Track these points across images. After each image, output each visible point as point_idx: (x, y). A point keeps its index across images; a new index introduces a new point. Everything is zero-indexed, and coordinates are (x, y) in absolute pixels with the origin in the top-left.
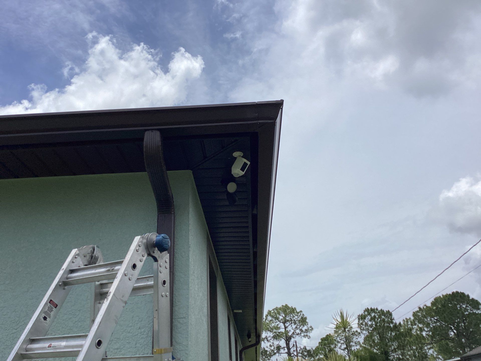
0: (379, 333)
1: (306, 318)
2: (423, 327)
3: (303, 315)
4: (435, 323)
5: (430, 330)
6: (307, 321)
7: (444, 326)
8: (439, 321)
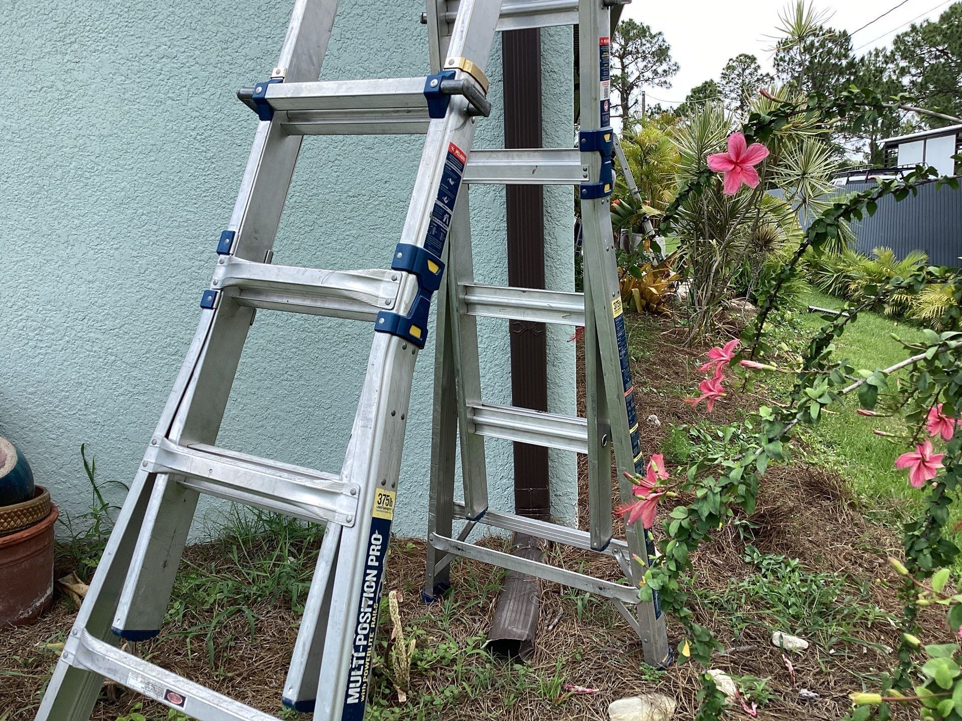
1: (668, 48)
2: (909, 67)
3: (664, 41)
4: (937, 57)
5: (921, 72)
6: (670, 53)
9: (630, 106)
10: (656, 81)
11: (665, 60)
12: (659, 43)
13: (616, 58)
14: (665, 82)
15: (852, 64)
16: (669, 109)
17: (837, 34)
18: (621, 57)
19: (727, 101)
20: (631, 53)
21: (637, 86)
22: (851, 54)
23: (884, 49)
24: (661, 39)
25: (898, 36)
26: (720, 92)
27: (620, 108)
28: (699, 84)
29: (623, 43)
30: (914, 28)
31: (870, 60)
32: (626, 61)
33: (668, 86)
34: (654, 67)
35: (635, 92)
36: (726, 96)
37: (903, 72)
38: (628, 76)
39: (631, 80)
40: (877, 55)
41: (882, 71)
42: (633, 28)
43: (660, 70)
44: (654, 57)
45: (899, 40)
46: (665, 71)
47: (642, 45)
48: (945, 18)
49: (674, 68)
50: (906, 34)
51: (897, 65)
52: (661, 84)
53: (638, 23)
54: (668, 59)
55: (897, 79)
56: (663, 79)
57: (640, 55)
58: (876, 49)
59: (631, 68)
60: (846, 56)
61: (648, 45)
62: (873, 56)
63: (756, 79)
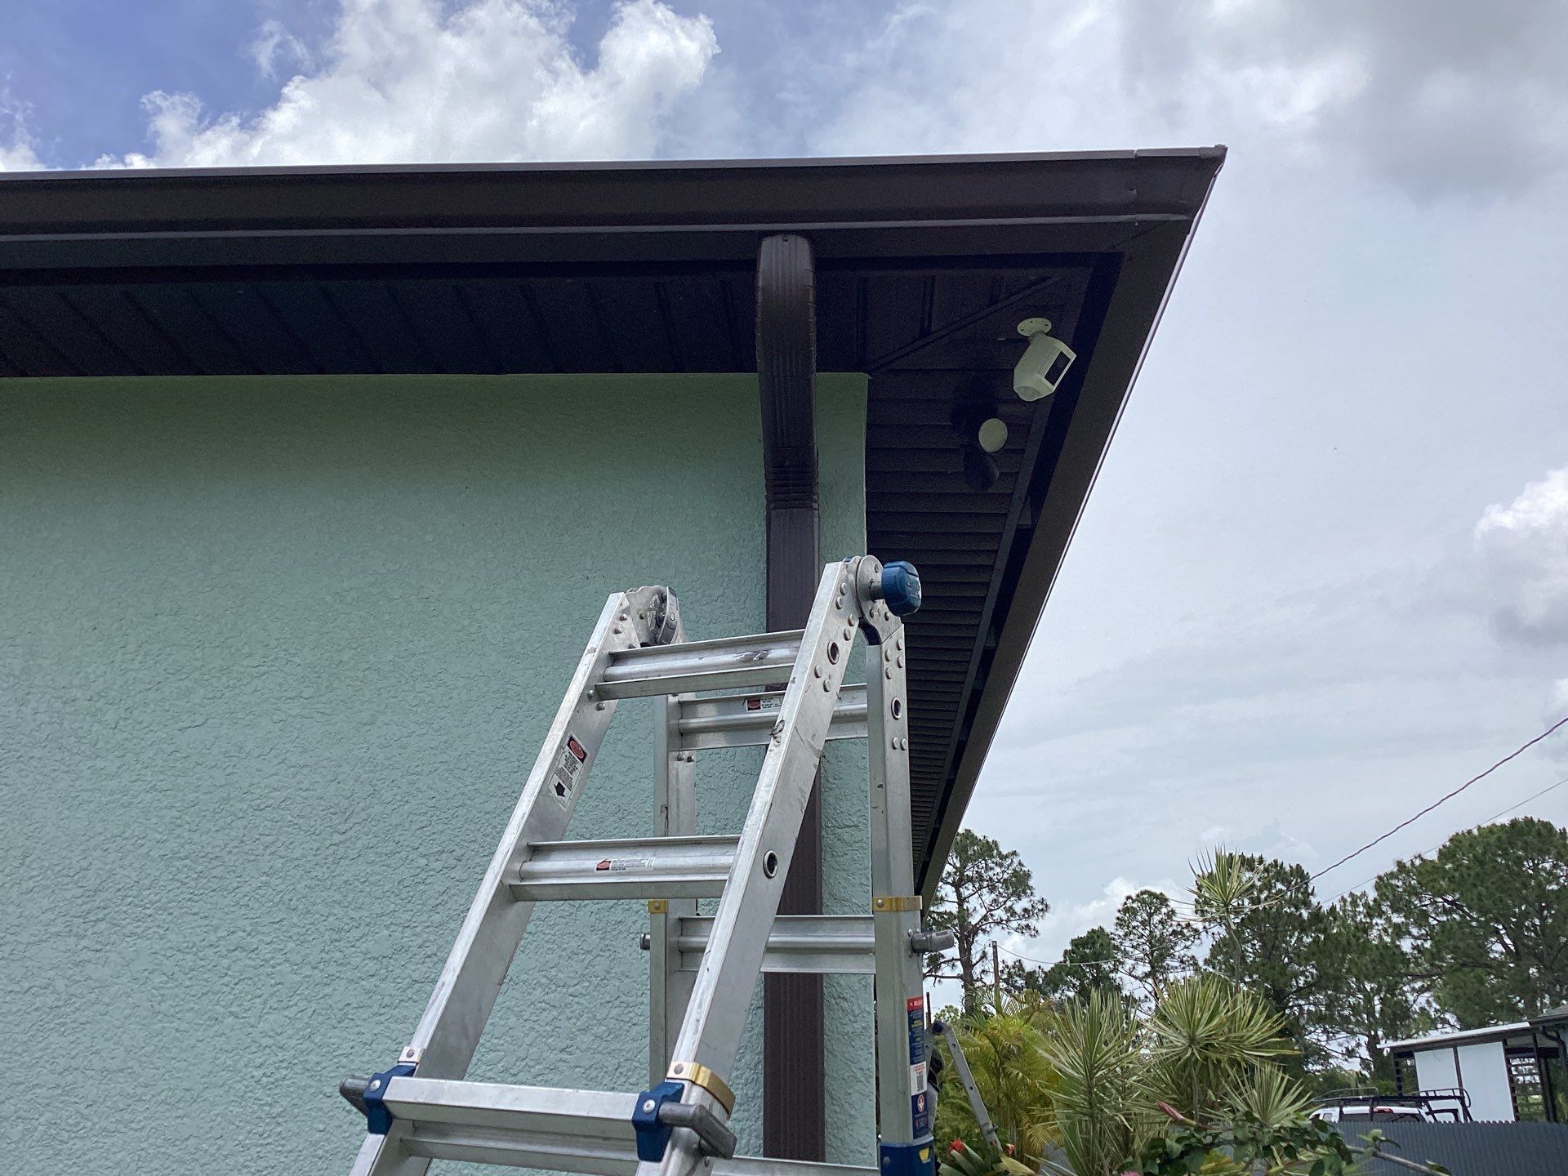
0: (1261, 937)
1: (1028, 875)
2: (1407, 925)
3: (1020, 864)
4: (1446, 912)
5: (1427, 934)
6: (1031, 883)
7: (1474, 924)
8: (1460, 908)
9: (974, 961)
10: (1014, 924)
11: (1024, 892)
12: (1014, 865)
13: (949, 886)
14: (1028, 926)
15: (1317, 916)
16: (1037, 969)
17: (1288, 869)
18: (957, 886)
19: (1129, 963)
20: (970, 879)
21: (984, 931)
22: (1314, 901)
23: (1364, 894)
24: (1016, 861)
25: (1380, 878)
26: (1117, 948)
27: (958, 963)
28: (1084, 934)
29: (958, 865)
30: (1400, 865)
31: (1344, 911)
32: (965, 892)
33: (1033, 933)
34: (1009, 904)
35: (980, 938)
36: (1126, 954)
37: (1400, 931)
38: (969, 915)
39: (974, 920)
40: (1354, 903)
41: (1365, 929)
42: (973, 844)
43: (1018, 908)
44: (1008, 889)
45: (1382, 884)
46: (1025, 910)
47: (988, 869)
48: (1445, 854)
49: (1040, 907)
50: (1392, 875)
51: (1388, 919)
52: (1021, 930)
53: (980, 836)
54: (1028, 891)
55: (1393, 942)
56: (1024, 922)
57: (985, 884)
58: (1351, 895)
59: (973, 903)
60: (1307, 904)
61: (998, 870)
62: (1348, 904)
63: (1170, 930)
